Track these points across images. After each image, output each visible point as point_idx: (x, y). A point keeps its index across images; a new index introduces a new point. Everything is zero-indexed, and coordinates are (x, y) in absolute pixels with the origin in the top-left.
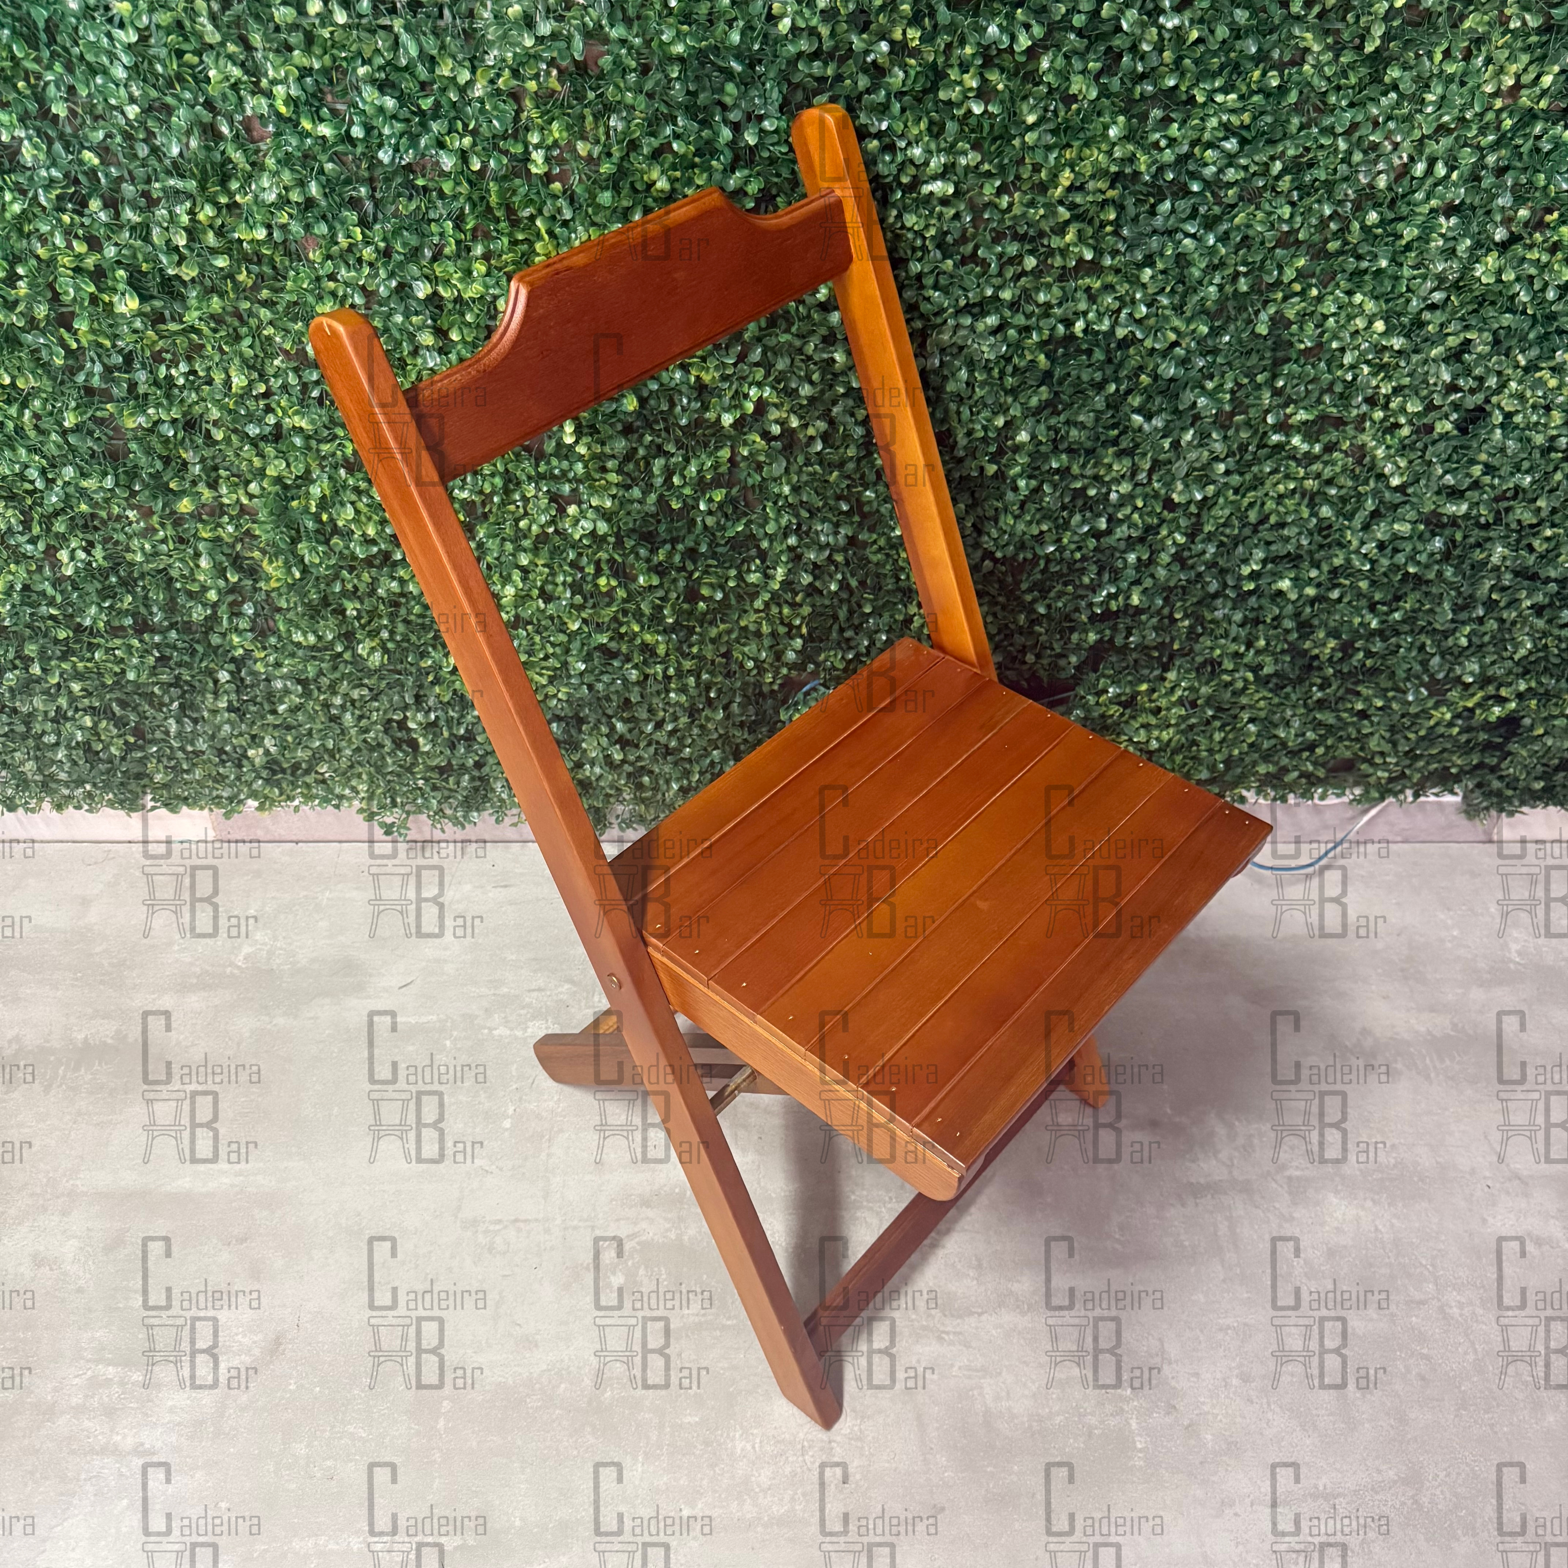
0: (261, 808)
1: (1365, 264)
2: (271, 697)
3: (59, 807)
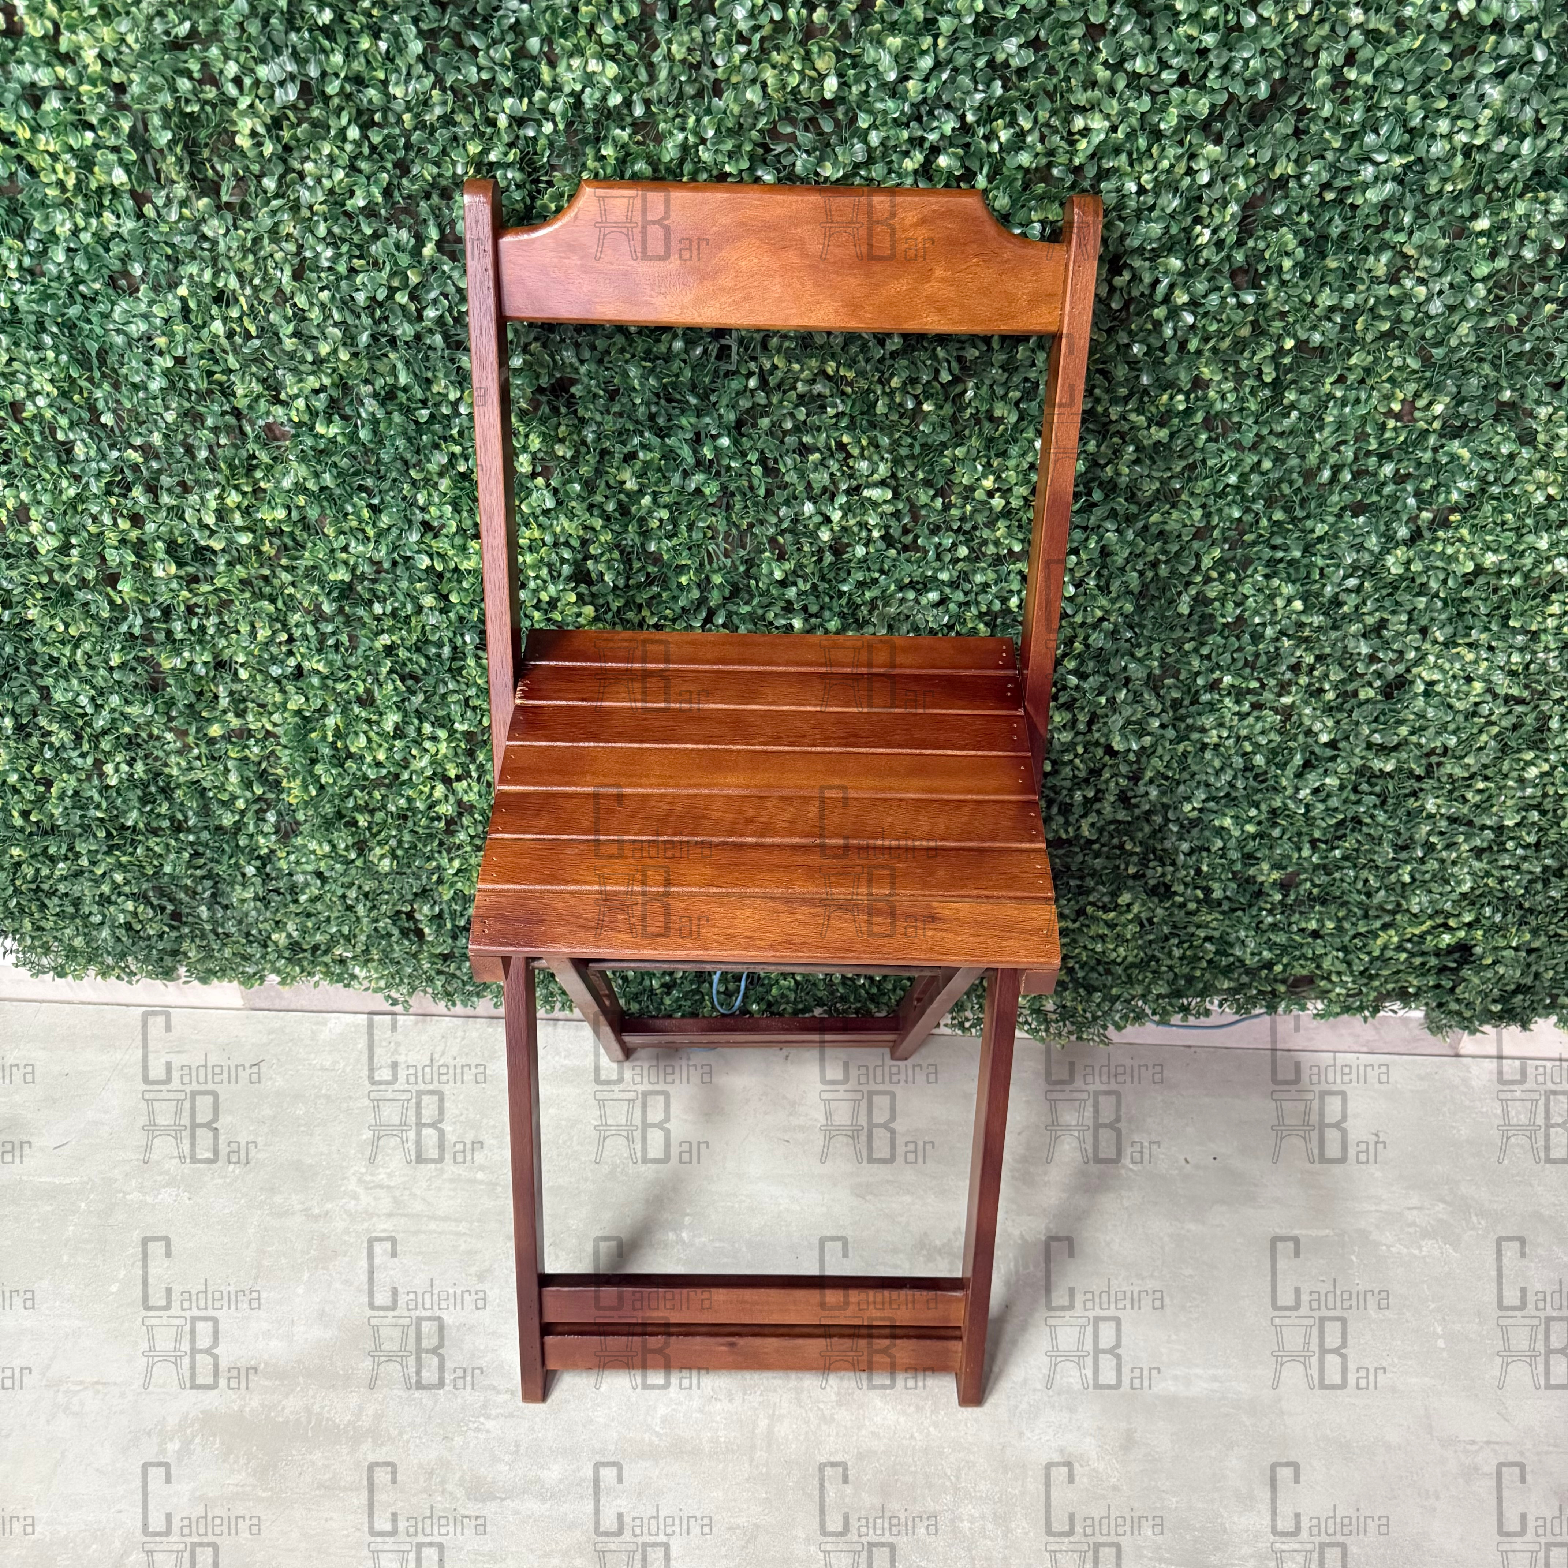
0: (283, 982)
1: (1280, 554)
2: (294, 890)
3: (104, 975)
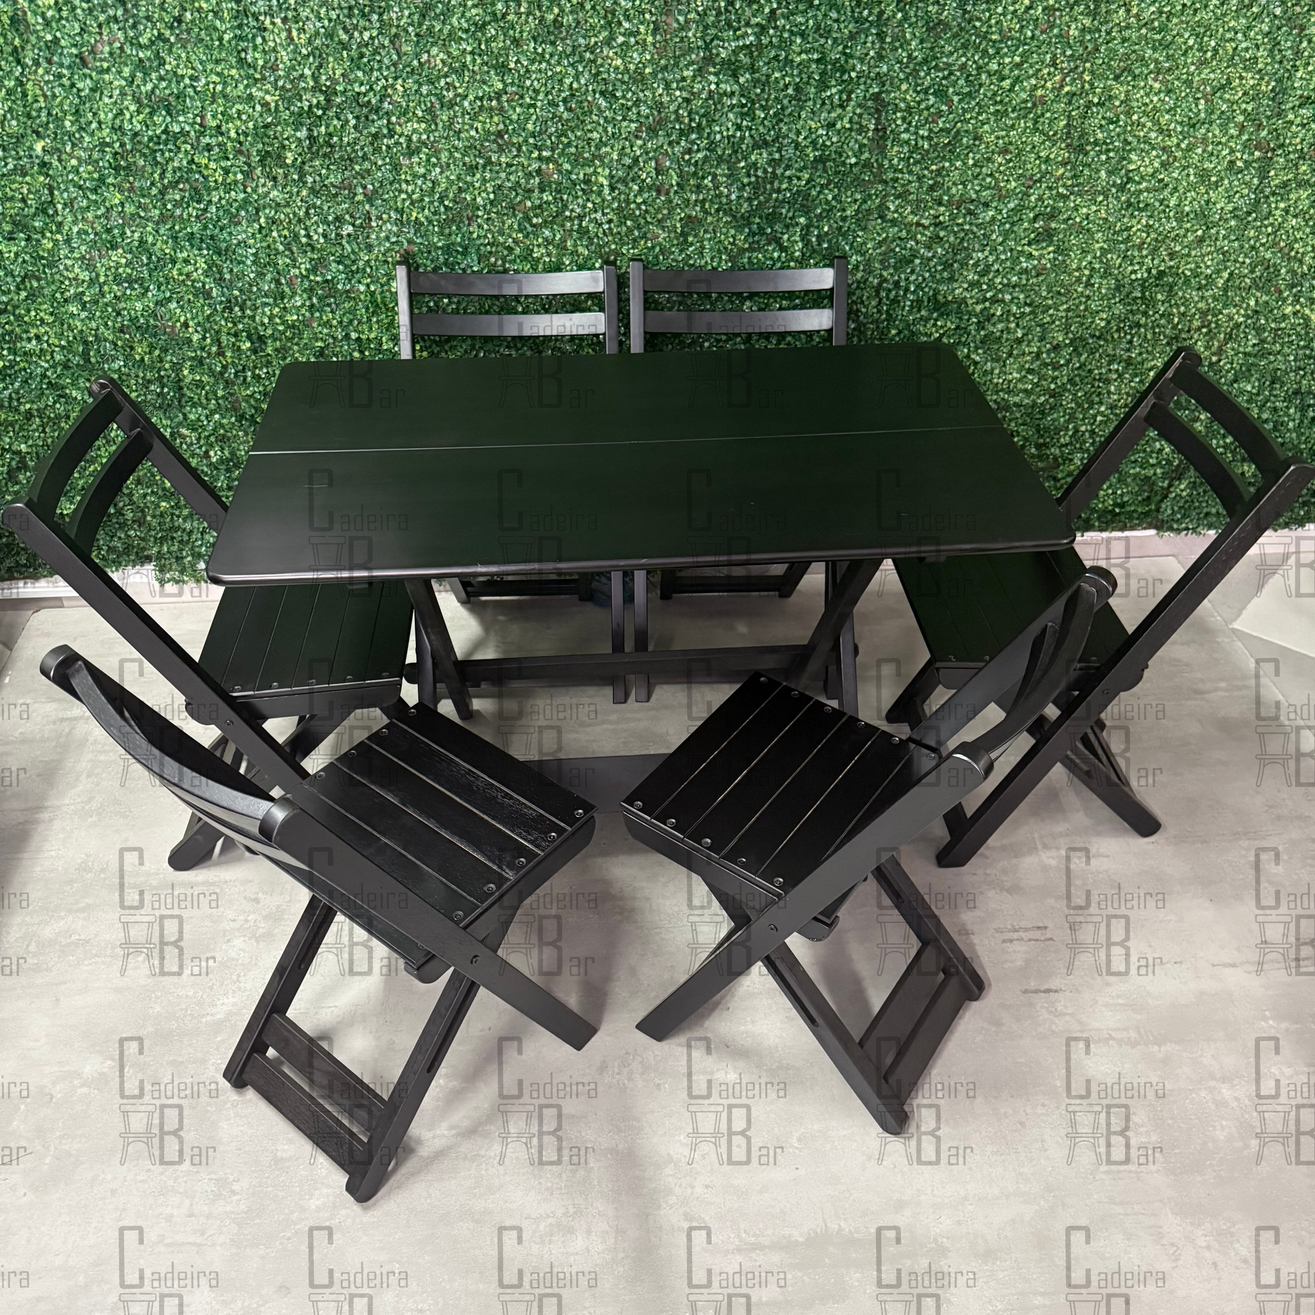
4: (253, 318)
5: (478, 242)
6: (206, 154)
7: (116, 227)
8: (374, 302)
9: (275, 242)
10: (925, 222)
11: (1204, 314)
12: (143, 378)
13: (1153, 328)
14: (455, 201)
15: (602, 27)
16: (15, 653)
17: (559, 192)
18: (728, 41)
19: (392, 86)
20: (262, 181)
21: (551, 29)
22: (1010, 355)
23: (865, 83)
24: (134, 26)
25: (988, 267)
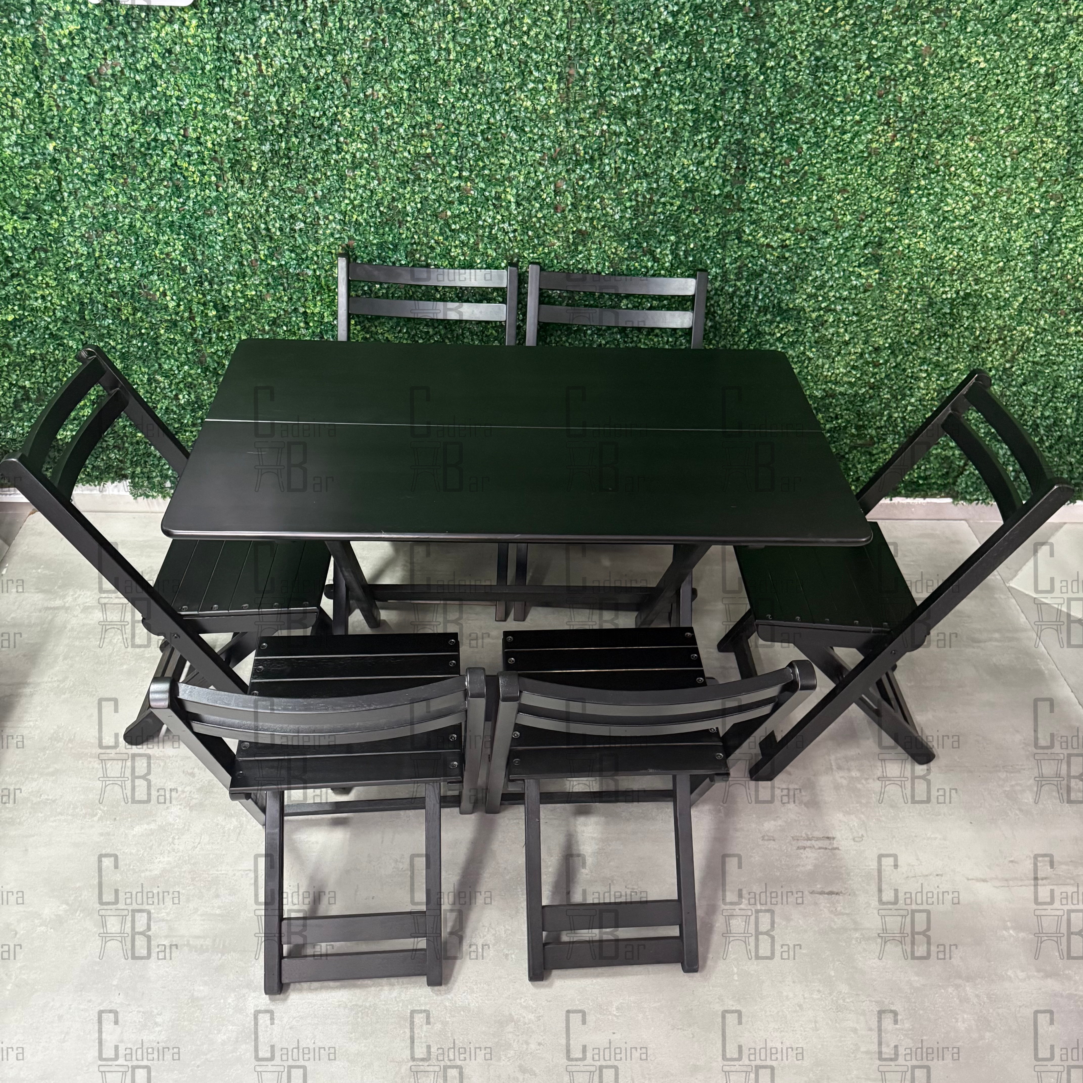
4: (219, 291)
5: (406, 242)
6: (187, 159)
7: (111, 213)
8: (319, 284)
9: (240, 232)
10: (774, 245)
11: (1001, 329)
12: (128, 334)
13: (959, 338)
14: (388, 207)
15: (516, 74)
16: (12, 549)
17: (474, 205)
18: (619, 91)
19: (342, 113)
20: (232, 183)
21: (475, 74)
22: (839, 353)
23: (730, 130)
24: (133, 54)
25: (824, 283)
